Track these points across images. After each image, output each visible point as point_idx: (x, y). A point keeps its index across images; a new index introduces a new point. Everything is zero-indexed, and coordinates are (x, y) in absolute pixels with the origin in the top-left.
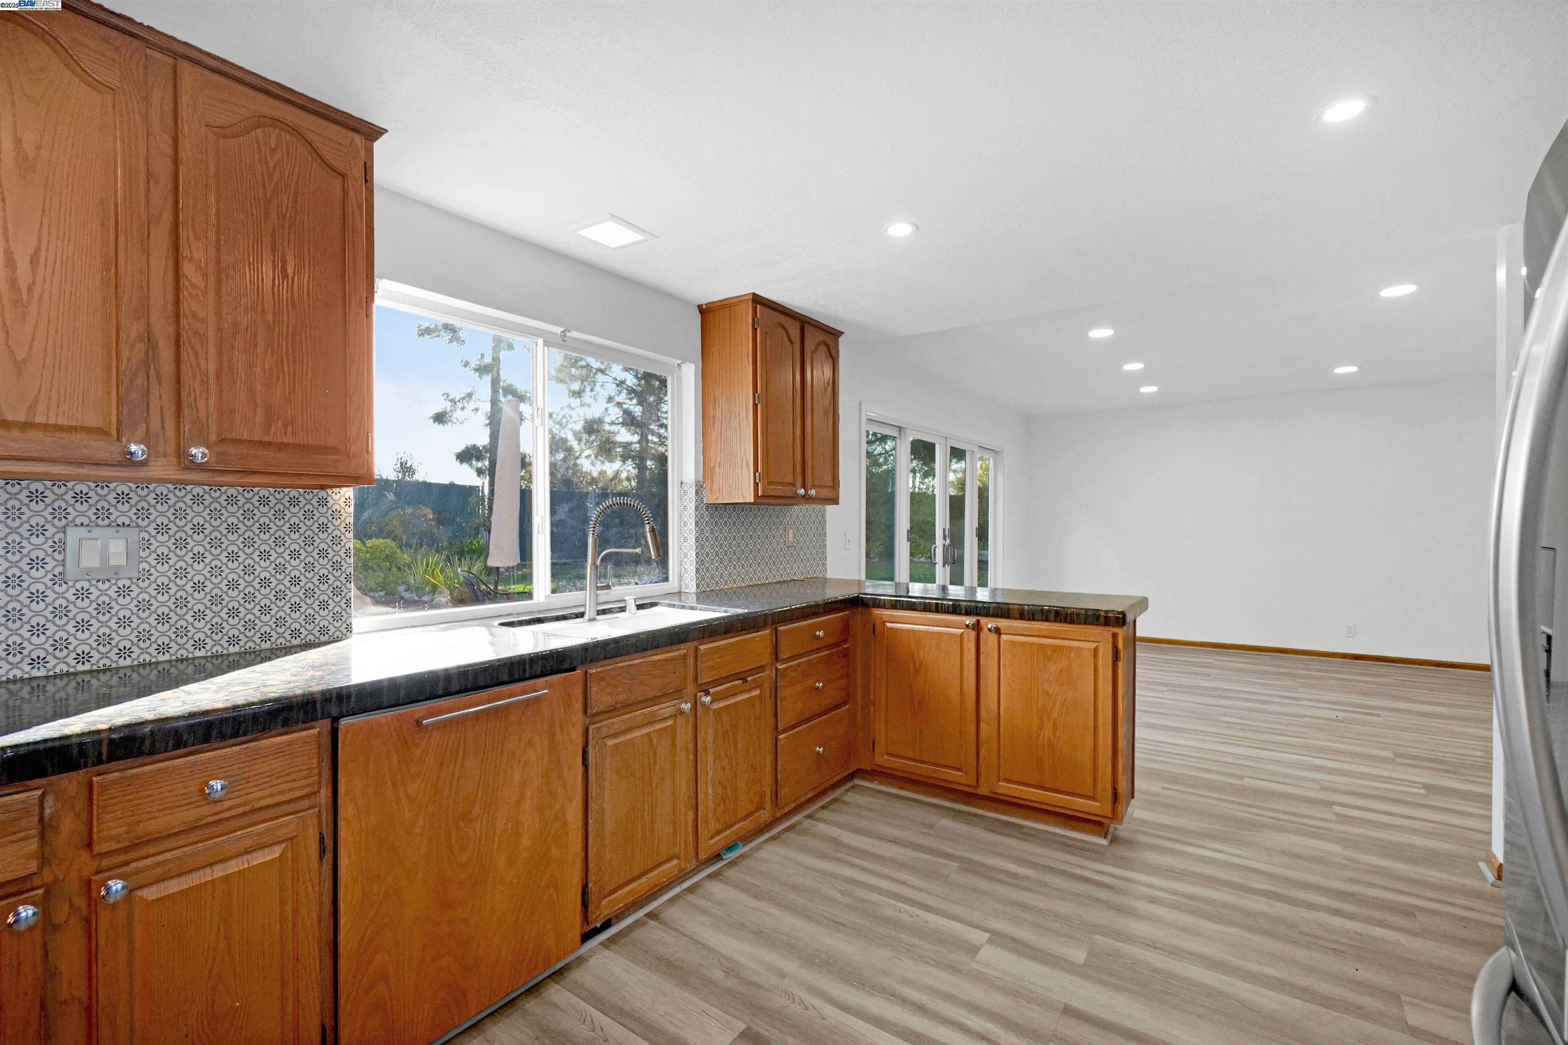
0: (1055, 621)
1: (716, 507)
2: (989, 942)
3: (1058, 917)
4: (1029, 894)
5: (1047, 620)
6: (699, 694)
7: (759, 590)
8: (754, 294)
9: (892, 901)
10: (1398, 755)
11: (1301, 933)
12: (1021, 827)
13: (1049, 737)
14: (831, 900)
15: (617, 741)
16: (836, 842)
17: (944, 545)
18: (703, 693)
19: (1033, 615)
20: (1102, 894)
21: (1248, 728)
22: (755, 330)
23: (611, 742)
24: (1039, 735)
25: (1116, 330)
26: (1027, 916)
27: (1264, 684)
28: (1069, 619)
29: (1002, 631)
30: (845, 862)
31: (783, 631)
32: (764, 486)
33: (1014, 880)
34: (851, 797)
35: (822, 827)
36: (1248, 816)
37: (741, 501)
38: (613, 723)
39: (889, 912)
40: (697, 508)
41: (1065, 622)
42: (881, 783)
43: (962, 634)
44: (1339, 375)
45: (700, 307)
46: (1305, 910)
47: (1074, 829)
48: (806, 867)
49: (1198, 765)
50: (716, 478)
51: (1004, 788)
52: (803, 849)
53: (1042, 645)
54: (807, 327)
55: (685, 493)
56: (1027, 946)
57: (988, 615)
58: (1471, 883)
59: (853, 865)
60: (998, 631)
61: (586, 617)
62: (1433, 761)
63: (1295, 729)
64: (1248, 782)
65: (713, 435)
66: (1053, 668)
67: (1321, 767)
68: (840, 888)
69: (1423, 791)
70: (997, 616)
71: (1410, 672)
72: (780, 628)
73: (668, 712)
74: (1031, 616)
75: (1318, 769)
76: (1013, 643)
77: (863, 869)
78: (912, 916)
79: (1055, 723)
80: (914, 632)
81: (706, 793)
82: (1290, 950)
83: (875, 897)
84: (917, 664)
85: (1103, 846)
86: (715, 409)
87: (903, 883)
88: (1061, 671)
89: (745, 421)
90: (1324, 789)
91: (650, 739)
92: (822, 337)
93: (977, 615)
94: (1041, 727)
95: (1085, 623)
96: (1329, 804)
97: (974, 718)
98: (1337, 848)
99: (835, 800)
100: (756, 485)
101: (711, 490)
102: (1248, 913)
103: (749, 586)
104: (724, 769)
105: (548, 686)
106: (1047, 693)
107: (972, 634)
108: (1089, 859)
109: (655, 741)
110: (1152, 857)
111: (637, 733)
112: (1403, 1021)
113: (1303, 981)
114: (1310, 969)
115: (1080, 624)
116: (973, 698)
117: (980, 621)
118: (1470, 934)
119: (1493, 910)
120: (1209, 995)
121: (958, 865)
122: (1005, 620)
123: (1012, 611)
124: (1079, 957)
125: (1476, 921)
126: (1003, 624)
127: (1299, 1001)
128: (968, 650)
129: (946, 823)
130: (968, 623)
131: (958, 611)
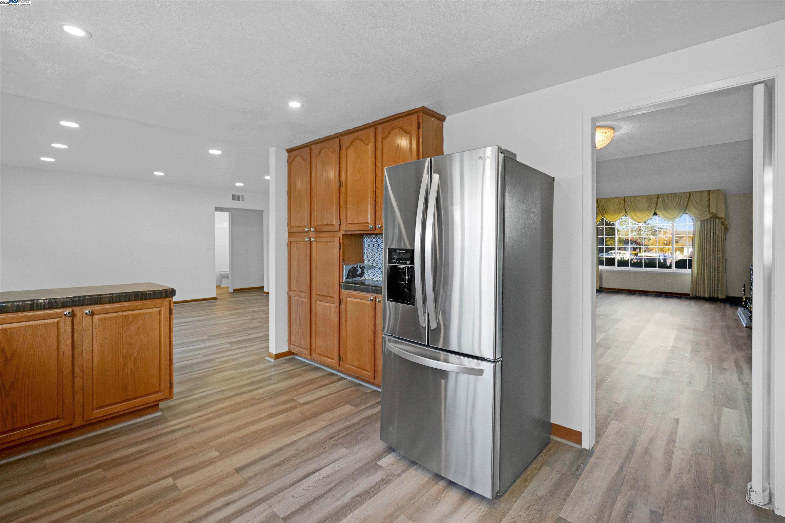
2: (175, 479)
3: (185, 450)
5: (129, 300)
9: (91, 512)
11: (258, 399)
12: (107, 433)
13: (131, 369)
19: (119, 299)
20: (188, 431)
24: (123, 370)
29: (96, 313)
36: (196, 375)
39: (99, 517)
41: (141, 300)
43: (58, 322)
46: (250, 393)
47: (141, 416)
51: (97, 413)
53: (126, 316)
57: (83, 305)
58: (271, 364)
60: (92, 314)
62: (220, 335)
66: (133, 328)
69: (230, 345)
70: (90, 304)
74: (117, 300)
76: (104, 319)
78: (118, 505)
79: (135, 359)
88: (139, 328)
90: (204, 356)
93: (73, 306)
94: (125, 365)
95: (153, 299)
96: (213, 360)
97: (70, 378)
106: (130, 344)
107: (69, 320)
112: (301, 403)
113: (275, 410)
114: (272, 407)
115: (150, 299)
116: (70, 364)
117: (75, 310)
118: (285, 376)
119: (282, 368)
120: (263, 431)
121: (101, 469)
122: (96, 306)
123: (103, 299)
124: (215, 454)
125: (282, 372)
126: (96, 308)
127: (281, 415)
128: (65, 331)
129: (49, 461)
130: (65, 313)
131: (54, 305)
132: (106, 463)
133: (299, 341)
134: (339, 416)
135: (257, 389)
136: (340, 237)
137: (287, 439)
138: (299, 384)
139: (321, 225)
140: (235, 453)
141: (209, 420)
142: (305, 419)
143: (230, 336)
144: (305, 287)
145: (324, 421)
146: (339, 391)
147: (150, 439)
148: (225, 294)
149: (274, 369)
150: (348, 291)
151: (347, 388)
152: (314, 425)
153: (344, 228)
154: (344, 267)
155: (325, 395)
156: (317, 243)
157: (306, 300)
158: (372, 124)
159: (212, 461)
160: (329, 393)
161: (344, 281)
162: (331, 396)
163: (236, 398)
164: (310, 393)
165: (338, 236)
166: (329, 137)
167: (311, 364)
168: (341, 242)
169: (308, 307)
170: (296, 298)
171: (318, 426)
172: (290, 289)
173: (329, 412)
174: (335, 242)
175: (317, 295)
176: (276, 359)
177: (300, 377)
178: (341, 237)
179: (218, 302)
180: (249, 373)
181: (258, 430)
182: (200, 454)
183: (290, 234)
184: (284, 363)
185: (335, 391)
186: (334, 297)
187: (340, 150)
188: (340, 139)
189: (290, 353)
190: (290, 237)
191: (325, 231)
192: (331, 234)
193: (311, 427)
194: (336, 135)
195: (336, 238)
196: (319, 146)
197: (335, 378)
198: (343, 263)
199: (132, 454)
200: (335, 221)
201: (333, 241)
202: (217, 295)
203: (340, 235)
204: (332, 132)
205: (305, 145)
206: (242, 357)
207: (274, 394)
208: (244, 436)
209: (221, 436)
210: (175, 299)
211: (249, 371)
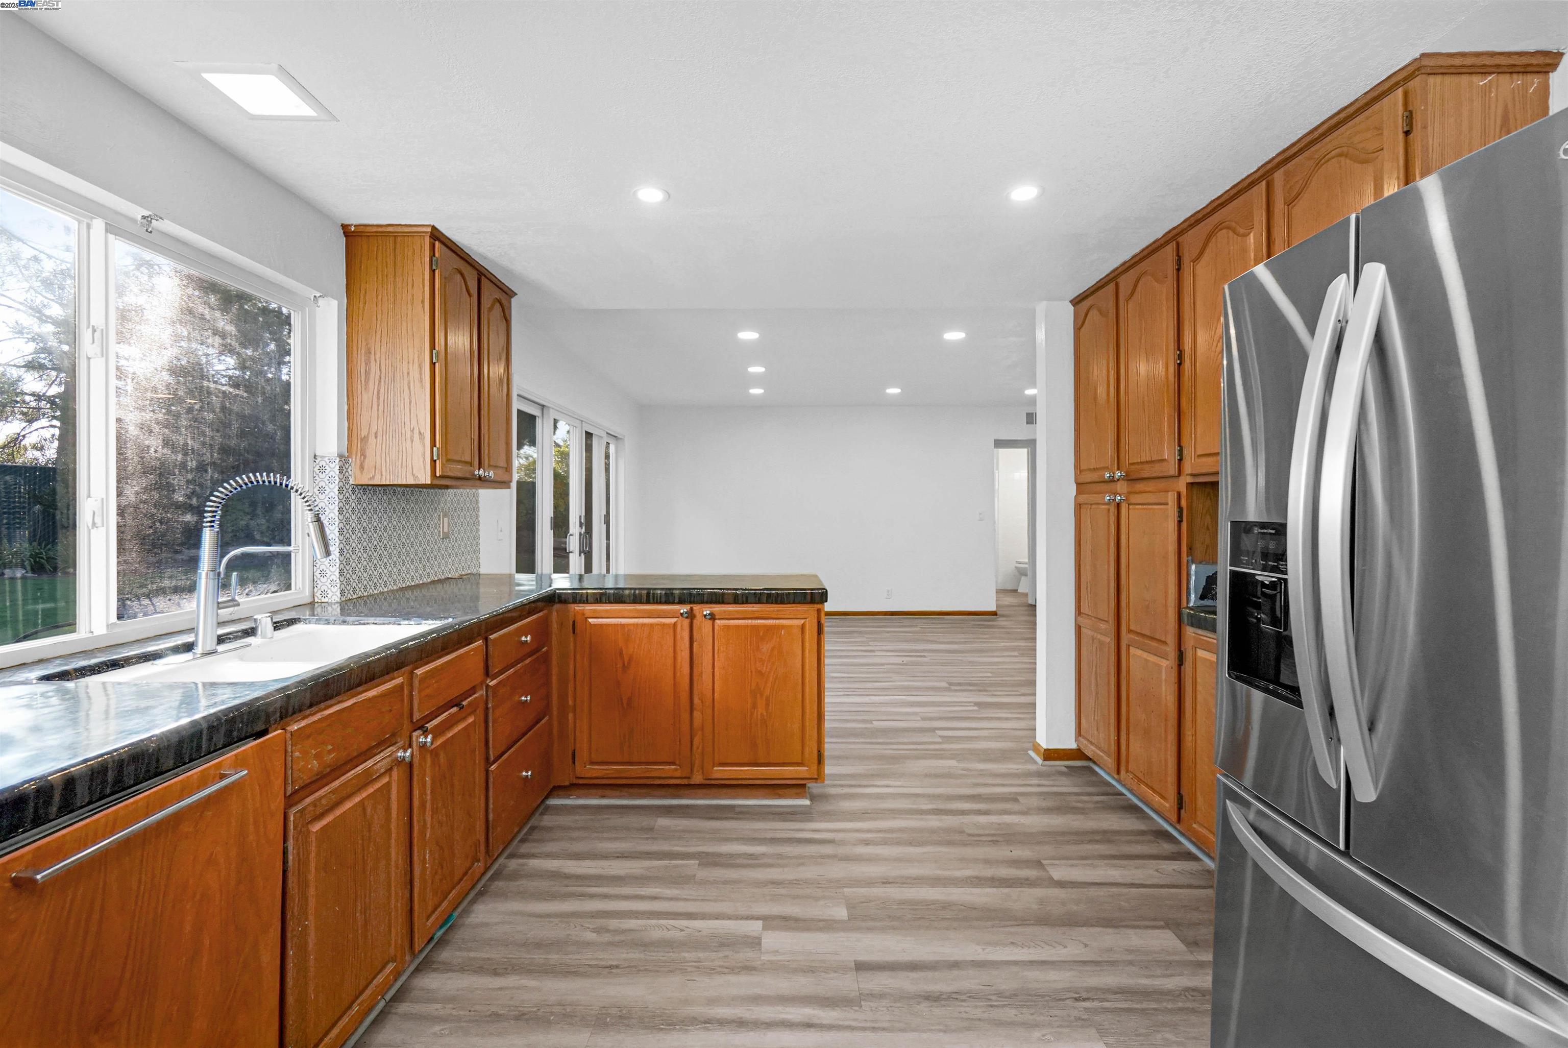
0: (767, 603)
1: (364, 488)
2: (765, 928)
3: (807, 882)
4: (773, 870)
5: (759, 602)
6: (415, 734)
7: (413, 592)
8: (434, 227)
9: (654, 922)
10: (950, 684)
11: (970, 835)
13: (762, 715)
14: (588, 944)
15: (324, 822)
16: (555, 875)
17: (580, 534)
18: (419, 732)
19: (747, 598)
20: (828, 850)
21: (852, 680)
22: (433, 272)
23: (316, 827)
24: (752, 714)
25: (760, 334)
26: (783, 891)
27: (846, 642)
28: (779, 599)
29: (717, 617)
30: (583, 895)
31: (495, 639)
32: (443, 465)
33: (753, 861)
34: (547, 820)
35: (534, 863)
37: (411, 481)
38: (321, 798)
39: (657, 934)
40: (341, 491)
42: (578, 797)
43: (675, 624)
44: (889, 394)
45: (345, 227)
46: (961, 817)
47: (780, 797)
48: (540, 916)
49: (837, 718)
50: (370, 452)
51: (720, 772)
52: (523, 895)
53: (755, 626)
54: (484, 281)
55: (322, 469)
56: (797, 920)
57: (702, 602)
58: (1032, 767)
59: (592, 896)
60: (712, 617)
61: (199, 650)
62: (970, 684)
63: (885, 675)
64: (876, 724)
65: (365, 397)
66: (766, 648)
67: (914, 702)
68: (591, 927)
69: (975, 708)
70: (711, 603)
71: (925, 621)
72: (492, 637)
73: (382, 766)
74: (744, 599)
75: (912, 704)
76: (728, 627)
77: (606, 897)
78: (682, 930)
79: (768, 700)
80: (623, 625)
81: (424, 861)
82: (969, 852)
83: (632, 923)
84: (626, 661)
85: (806, 806)
86: (368, 363)
87: (654, 898)
88: (773, 649)
89: (418, 384)
90: (924, 719)
91: (364, 809)
92: (498, 295)
93: (690, 603)
94: (754, 706)
95: (794, 603)
96: (933, 730)
97: (688, 708)
98: (953, 763)
99: (533, 828)
100: (433, 462)
101: (362, 467)
102: (933, 831)
103: (402, 589)
104: (440, 823)
105: (239, 763)
106: (760, 673)
107: (686, 622)
108: (801, 821)
109: (369, 810)
110: (846, 805)
111: (348, 805)
112: (1051, 878)
113: (989, 872)
114: (987, 862)
115: (789, 603)
116: (687, 688)
117: (694, 608)
118: (1049, 803)
119: (1051, 783)
120: (944, 908)
121: (697, 862)
122: (719, 606)
123: (726, 596)
124: (841, 913)
125: (1048, 793)
126: (717, 609)
127: (995, 889)
128: (682, 638)
129: (663, 822)
130: (682, 611)
131: (671, 600)
132: (707, 854)
133: (1096, 732)
134: (1129, 951)
135: (979, 812)
136: (1181, 490)
137: (979, 949)
138: (1070, 833)
139: (1138, 463)
140: (870, 929)
141: (867, 843)
142: (1044, 920)
143: (986, 691)
144: (1106, 610)
145: (1086, 946)
146: (1162, 886)
147: (773, 841)
148: (1019, 606)
149: (1035, 781)
150: (1200, 632)
151: (1190, 886)
152: (1054, 944)
153: (1188, 468)
154: (1193, 567)
155: (1120, 880)
156: (1131, 507)
157: (1108, 640)
158: (1259, 174)
159: (828, 925)
160: (1133, 881)
161: (1191, 604)
162: (1134, 891)
163: (934, 817)
164: (1085, 862)
165: (1177, 489)
166: (1154, 246)
167: (1123, 794)
168: (1184, 503)
169: (1113, 658)
170: (1090, 633)
171: (1064, 951)
172: (1079, 611)
173: (1110, 930)
174: (1167, 504)
175: (1130, 631)
176: (1045, 759)
177: (1081, 817)
178: (1183, 490)
179: (1001, 622)
180: (982, 773)
181: (938, 900)
182: (822, 903)
183: (1081, 486)
184: (1061, 773)
185: (1149, 882)
186: (1168, 642)
187: (1178, 270)
188: (1178, 244)
189: (1078, 754)
190: (1080, 494)
191: (1145, 476)
192: (1162, 484)
193: (1047, 947)
194: (1171, 235)
195: (1170, 493)
196: (1132, 274)
197: (1167, 847)
198: (1190, 558)
199: (739, 855)
200: (1168, 452)
201: (1163, 501)
202: (997, 607)
203: (1181, 485)
204: (1158, 231)
205: (1105, 280)
206: (985, 737)
207: (1009, 837)
208: (902, 902)
209: (870, 883)
210: (828, 607)
211: (981, 770)
